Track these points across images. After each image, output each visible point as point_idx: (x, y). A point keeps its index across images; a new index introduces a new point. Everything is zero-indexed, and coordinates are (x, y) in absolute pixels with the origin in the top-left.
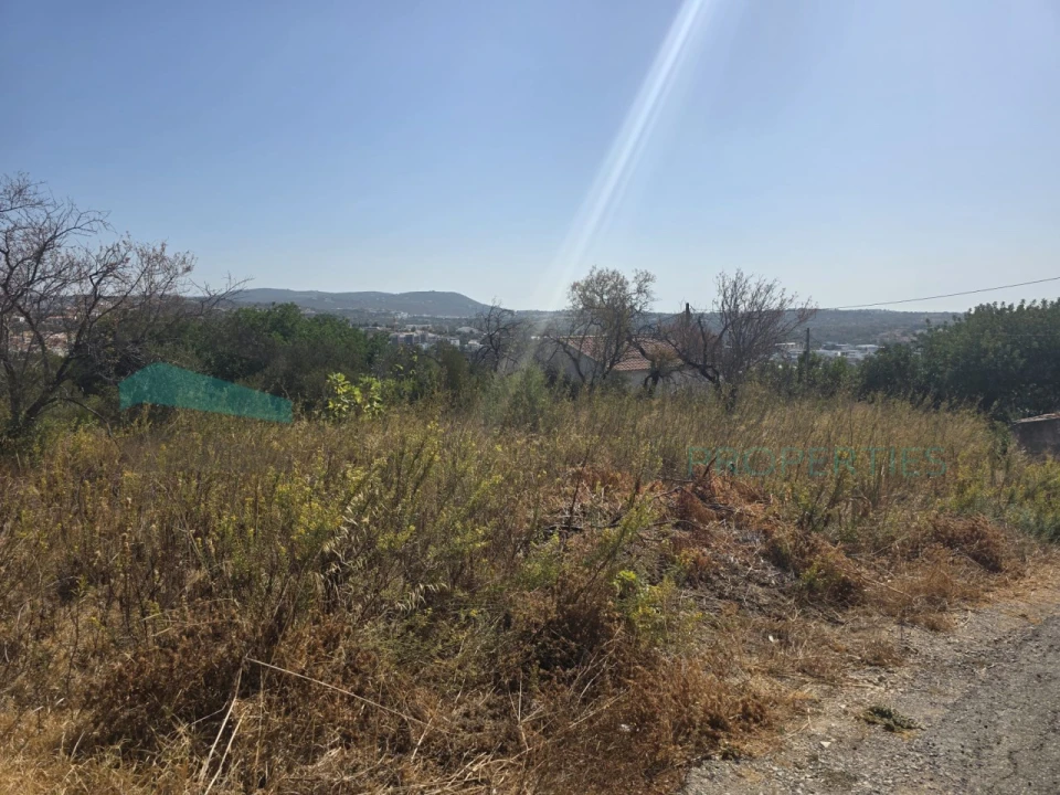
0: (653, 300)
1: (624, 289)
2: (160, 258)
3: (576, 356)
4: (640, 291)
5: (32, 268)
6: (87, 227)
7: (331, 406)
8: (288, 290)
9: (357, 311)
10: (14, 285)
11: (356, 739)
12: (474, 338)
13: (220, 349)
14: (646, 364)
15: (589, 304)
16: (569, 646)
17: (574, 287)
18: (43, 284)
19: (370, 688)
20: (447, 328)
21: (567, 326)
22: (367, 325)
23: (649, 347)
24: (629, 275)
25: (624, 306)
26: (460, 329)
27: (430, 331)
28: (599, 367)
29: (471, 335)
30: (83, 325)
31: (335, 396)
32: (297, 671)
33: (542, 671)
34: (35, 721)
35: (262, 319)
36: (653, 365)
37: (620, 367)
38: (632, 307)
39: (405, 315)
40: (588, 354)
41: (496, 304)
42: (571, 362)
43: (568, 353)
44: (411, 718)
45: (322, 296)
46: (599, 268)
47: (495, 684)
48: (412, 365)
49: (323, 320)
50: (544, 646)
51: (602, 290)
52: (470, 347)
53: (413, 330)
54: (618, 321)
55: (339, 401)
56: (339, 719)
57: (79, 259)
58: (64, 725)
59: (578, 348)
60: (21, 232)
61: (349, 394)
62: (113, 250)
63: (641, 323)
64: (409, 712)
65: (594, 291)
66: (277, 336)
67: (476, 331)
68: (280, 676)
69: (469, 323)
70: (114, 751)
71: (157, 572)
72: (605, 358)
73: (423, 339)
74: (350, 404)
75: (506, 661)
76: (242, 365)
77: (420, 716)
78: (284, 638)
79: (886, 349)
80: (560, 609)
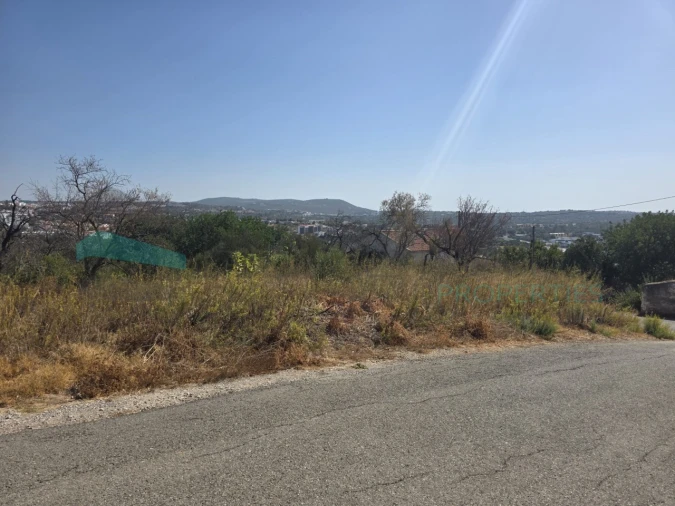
1: (413, 204)
9: (279, 211)
14: (427, 247)
17: (384, 203)
20: (334, 222)
22: (285, 220)
24: (416, 196)
26: (343, 223)
27: (324, 224)
31: (236, 263)
36: (430, 248)
37: (409, 249)
39: (309, 214)
45: (258, 202)
46: (399, 193)
53: (314, 223)
55: (238, 266)
57: (117, 197)
60: (91, 184)
61: (244, 262)
62: (133, 192)
66: (221, 229)
73: (319, 229)
79: (581, 240)
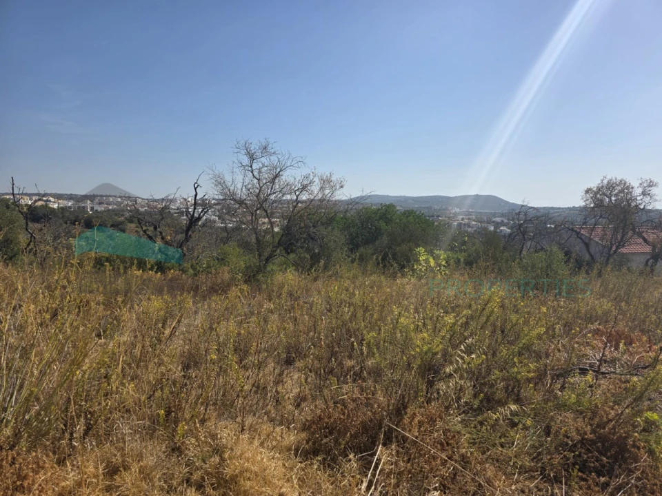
0: (656, 200)
1: (631, 193)
2: (329, 181)
3: (587, 241)
4: (644, 194)
5: (270, 187)
6: (296, 165)
7: (415, 267)
8: (388, 196)
9: (427, 208)
10: (262, 196)
11: (449, 488)
12: (504, 225)
13: (352, 230)
14: (648, 249)
15: (599, 204)
16: (602, 460)
17: (587, 192)
18: (274, 195)
19: (456, 457)
20: (485, 219)
21: (579, 219)
22: (433, 216)
23: (651, 237)
24: (635, 183)
25: (630, 205)
26: (494, 219)
27: (474, 221)
28: (606, 250)
29: (502, 224)
30: (291, 217)
31: (417, 261)
32: (413, 435)
33: (580, 474)
34: (280, 434)
35: (375, 213)
36: (654, 250)
37: (623, 250)
38: (637, 206)
39: (457, 210)
40: (597, 239)
41: (525, 204)
42: (582, 245)
43: (581, 239)
44: (486, 485)
45: (407, 199)
46: (609, 177)
47: (541, 474)
48: (464, 243)
49: (408, 213)
50: (580, 456)
51: (610, 194)
52: (501, 231)
53: (463, 219)
54: (625, 216)
55: (420, 264)
56: (438, 473)
57: (291, 183)
58: (291, 438)
59: (588, 235)
60: (266, 168)
61: (427, 261)
62: (306, 177)
63: (644, 218)
64: (484, 480)
65: (604, 194)
67: (506, 221)
68: (404, 436)
69: (503, 215)
70: (318, 460)
71: (333, 360)
72: (611, 243)
73: (469, 225)
74: (426, 267)
75: (550, 459)
76: (363, 239)
77: (491, 484)
78: (406, 413)
80: (593, 432)
